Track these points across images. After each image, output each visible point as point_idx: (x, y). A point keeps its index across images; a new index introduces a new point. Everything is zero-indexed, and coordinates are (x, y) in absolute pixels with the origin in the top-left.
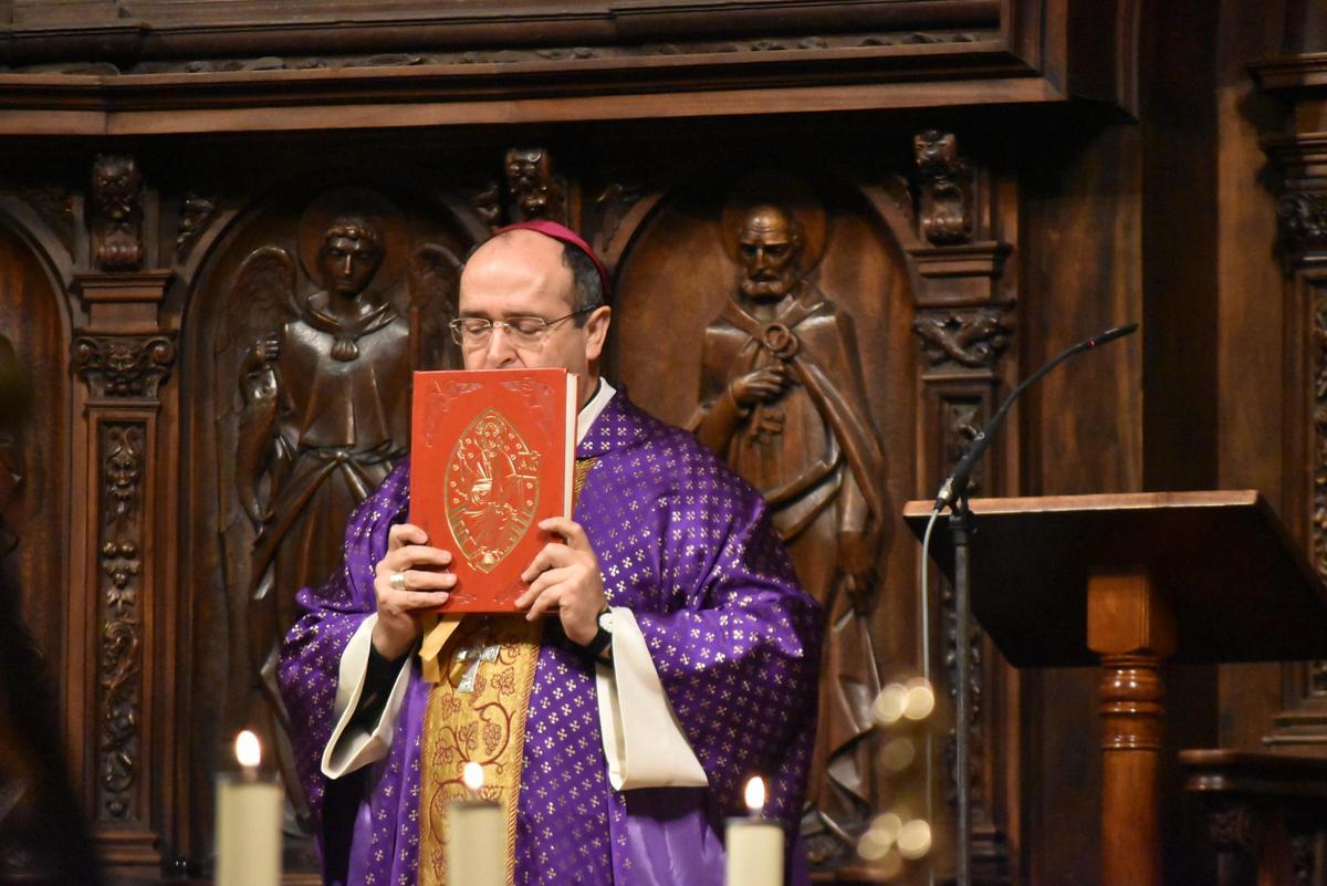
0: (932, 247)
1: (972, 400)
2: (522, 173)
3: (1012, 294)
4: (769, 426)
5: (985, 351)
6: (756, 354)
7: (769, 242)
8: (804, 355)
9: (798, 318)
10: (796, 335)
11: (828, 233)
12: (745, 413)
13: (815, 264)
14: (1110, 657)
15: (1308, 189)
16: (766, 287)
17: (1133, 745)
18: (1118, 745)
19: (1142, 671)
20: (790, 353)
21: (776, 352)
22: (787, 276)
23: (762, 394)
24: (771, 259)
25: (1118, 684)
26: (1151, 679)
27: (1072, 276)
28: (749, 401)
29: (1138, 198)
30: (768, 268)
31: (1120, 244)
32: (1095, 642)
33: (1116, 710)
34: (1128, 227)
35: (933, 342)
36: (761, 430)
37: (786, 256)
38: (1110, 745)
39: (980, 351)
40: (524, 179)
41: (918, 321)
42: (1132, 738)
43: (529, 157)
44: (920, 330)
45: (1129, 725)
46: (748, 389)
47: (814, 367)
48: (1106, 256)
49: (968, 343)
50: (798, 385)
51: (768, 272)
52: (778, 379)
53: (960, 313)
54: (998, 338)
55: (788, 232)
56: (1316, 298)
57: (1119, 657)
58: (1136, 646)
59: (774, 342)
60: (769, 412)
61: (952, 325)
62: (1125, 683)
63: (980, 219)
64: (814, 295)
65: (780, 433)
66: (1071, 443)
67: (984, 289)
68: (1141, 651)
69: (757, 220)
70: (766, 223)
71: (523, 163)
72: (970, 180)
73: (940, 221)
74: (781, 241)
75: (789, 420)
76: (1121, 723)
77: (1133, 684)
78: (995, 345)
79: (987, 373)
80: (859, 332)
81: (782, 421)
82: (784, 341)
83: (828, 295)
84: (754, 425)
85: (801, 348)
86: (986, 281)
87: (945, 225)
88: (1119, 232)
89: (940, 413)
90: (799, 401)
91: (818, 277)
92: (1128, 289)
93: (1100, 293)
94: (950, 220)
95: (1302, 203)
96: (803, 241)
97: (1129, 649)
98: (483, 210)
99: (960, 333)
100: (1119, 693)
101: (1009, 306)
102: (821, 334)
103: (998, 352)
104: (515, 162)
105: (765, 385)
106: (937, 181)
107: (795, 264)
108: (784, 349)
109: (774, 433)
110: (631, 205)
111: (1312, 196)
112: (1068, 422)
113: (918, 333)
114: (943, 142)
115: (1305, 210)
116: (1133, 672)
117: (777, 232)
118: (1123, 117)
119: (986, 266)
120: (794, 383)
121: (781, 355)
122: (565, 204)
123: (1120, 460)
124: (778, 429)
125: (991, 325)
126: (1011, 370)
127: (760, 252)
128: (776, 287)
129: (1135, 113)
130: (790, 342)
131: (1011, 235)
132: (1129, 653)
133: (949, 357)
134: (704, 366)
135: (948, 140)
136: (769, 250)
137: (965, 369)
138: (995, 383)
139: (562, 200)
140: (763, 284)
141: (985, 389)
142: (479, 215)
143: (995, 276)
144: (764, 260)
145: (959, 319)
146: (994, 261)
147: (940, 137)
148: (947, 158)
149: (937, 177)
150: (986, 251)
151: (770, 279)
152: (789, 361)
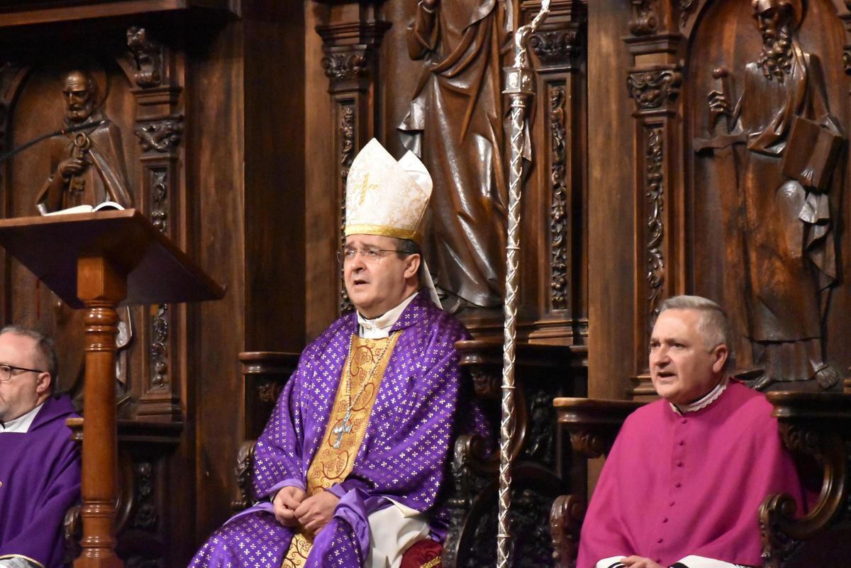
0: (140, 89)
1: (162, 169)
3: (183, 113)
4: (78, 187)
5: (167, 143)
6: (72, 150)
7: (75, 90)
8: (94, 149)
9: (92, 129)
10: (89, 138)
11: (109, 84)
12: (67, 180)
13: (103, 101)
14: (86, 302)
15: (335, 52)
16: (77, 114)
17: (99, 349)
18: (92, 349)
19: (103, 309)
20: (86, 148)
21: (81, 147)
22: (87, 107)
23: (73, 170)
24: (78, 99)
25: (92, 316)
26: (107, 313)
27: (213, 101)
28: (68, 174)
29: (242, 60)
30: (75, 103)
31: (234, 84)
32: (80, 295)
33: (91, 330)
34: (238, 76)
35: (143, 140)
36: (74, 189)
37: (86, 97)
38: (87, 349)
39: (165, 143)
41: (136, 129)
42: (100, 345)
44: (138, 133)
45: (98, 338)
46: (67, 167)
47: (98, 155)
48: (228, 93)
49: (159, 140)
50: (92, 164)
51: (76, 106)
52: (81, 162)
53: (155, 124)
54: (173, 136)
55: (87, 85)
56: (343, 109)
57: (90, 302)
58: (96, 295)
59: (80, 142)
60: (77, 179)
61: (151, 130)
62: (96, 315)
63: (164, 73)
64: (99, 117)
65: (83, 190)
66: (213, 191)
67: (166, 110)
68: (99, 298)
69: (70, 78)
70: (74, 80)
72: (159, 53)
73: (142, 75)
74: (81, 89)
75: (87, 183)
76: (91, 337)
77: (100, 316)
78: (172, 140)
79: (168, 155)
81: (84, 183)
82: (84, 142)
83: (110, 117)
84: (71, 187)
85: (91, 146)
86: (168, 106)
87: (145, 77)
88: (234, 79)
89: (149, 176)
90: (92, 172)
91: (105, 108)
92: (238, 108)
93: (225, 112)
94: (146, 74)
95: (332, 60)
96: (97, 89)
97: (94, 297)
99: (156, 134)
100: (93, 320)
101: (181, 119)
102: (103, 138)
103: (175, 144)
105: (74, 165)
106: (139, 54)
107: (93, 101)
108: (84, 146)
109: (80, 190)
110: (16, 73)
111: (337, 56)
112: (212, 180)
113: (136, 135)
114: (139, 33)
115: (334, 65)
116: (100, 309)
117: (79, 84)
118: (233, 17)
119: (167, 98)
120: (88, 164)
121: (82, 149)
123: (234, 200)
124: (81, 188)
125: (169, 129)
126: (182, 154)
127: (71, 95)
128: (81, 114)
129: (239, 13)
130: (86, 142)
131: (182, 80)
132: (95, 299)
133: (151, 148)
134: (52, 157)
135: (141, 32)
136: (76, 94)
137: (159, 153)
138: (174, 161)
140: (75, 112)
141: (167, 164)
143: (173, 104)
144: (73, 99)
145: (154, 127)
146: (171, 95)
147: (138, 30)
148: (141, 42)
149: (139, 52)
150: (165, 90)
151: (77, 109)
152: (86, 152)
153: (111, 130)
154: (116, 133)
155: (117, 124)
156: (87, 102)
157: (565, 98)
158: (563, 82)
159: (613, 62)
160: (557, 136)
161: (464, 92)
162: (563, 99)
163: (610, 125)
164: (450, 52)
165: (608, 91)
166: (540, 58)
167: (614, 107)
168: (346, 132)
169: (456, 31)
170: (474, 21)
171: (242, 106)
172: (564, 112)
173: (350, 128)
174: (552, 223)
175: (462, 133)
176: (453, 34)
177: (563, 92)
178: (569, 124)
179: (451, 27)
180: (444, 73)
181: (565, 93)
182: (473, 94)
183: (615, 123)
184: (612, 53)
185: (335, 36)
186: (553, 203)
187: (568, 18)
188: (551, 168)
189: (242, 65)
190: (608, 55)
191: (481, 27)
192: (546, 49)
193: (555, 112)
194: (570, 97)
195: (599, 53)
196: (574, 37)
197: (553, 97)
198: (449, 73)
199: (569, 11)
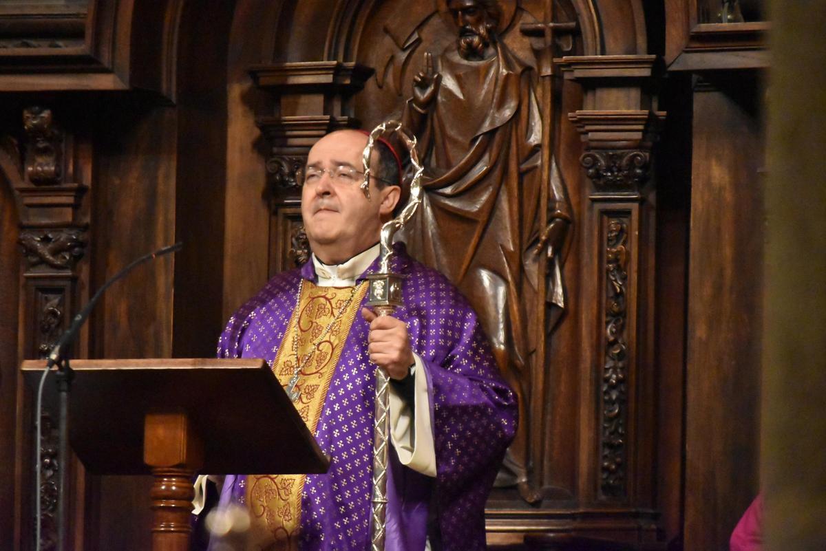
0: (33, 186)
1: (58, 291)
3: (87, 220)
5: (68, 258)
14: (159, 469)
15: (288, 154)
17: (172, 529)
18: (162, 529)
19: (180, 479)
25: (163, 487)
26: (182, 485)
27: (128, 208)
29: (174, 157)
31: (161, 187)
32: (149, 459)
33: (162, 505)
34: (167, 177)
35: (32, 251)
38: (157, 529)
39: (65, 258)
41: (22, 237)
42: (173, 524)
44: (23, 242)
45: (171, 516)
48: (152, 196)
49: (55, 253)
53: (51, 232)
54: (76, 249)
56: (292, 228)
57: (165, 469)
58: (177, 462)
61: (46, 240)
62: (169, 487)
63: (66, 168)
66: (123, 321)
67: (68, 215)
68: (177, 466)
72: (61, 141)
73: (39, 169)
76: (165, 514)
77: (174, 488)
78: (74, 254)
79: (69, 273)
86: (70, 210)
87: (43, 171)
88: (160, 180)
89: (36, 298)
92: (166, 218)
93: (147, 220)
94: (46, 168)
95: (284, 164)
97: (171, 464)
99: (50, 245)
100: (165, 494)
101: (85, 228)
103: (76, 259)
106: (38, 141)
111: (290, 159)
112: (122, 308)
113: (22, 244)
114: (43, 115)
116: (174, 479)
118: (165, 102)
119: (70, 200)
123: (157, 335)
125: (72, 240)
126: (85, 272)
129: (174, 99)
131: (87, 179)
132: (172, 467)
133: (43, 261)
135: (46, 114)
137: (55, 270)
138: (74, 279)
141: (67, 283)
143: (75, 207)
145: (50, 236)
146: (75, 197)
147: (41, 112)
148: (46, 126)
149: (38, 139)
150: (70, 190)
157: (627, 234)
158: (628, 213)
159: (728, 196)
160: (616, 281)
161: (470, 216)
162: (625, 235)
163: (721, 274)
164: (449, 166)
165: (719, 230)
166: (594, 183)
167: (728, 252)
168: (300, 256)
169: (460, 139)
170: (486, 127)
171: (172, 216)
172: (628, 254)
173: (306, 251)
174: (605, 388)
175: (464, 267)
176: (455, 142)
177: (625, 226)
178: (634, 266)
179: (452, 132)
180: (441, 191)
181: (627, 226)
182: (482, 219)
183: (729, 272)
184: (728, 187)
185: (289, 133)
186: (605, 363)
187: (638, 136)
188: (604, 319)
189: (174, 164)
190: (721, 189)
191: (498, 137)
192: (606, 171)
193: (614, 250)
194: (637, 233)
195: (708, 184)
196: (648, 158)
197: (611, 232)
198: (448, 190)
199: (641, 127)
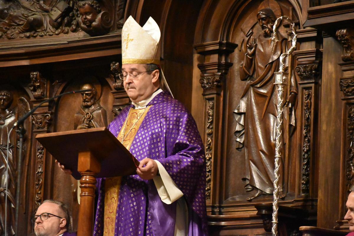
0: (116, 91)
2: (33, 77)
6: (84, 120)
7: (87, 92)
8: (94, 120)
9: (94, 111)
10: (92, 115)
11: (102, 91)
13: (99, 98)
14: (82, 173)
15: (206, 76)
16: (87, 104)
17: (86, 194)
18: (83, 195)
20: (90, 119)
21: (88, 119)
22: (92, 101)
24: (88, 97)
25: (84, 179)
26: (91, 178)
30: (86, 99)
32: (79, 169)
33: (83, 186)
35: (116, 114)
37: (91, 96)
40: (34, 79)
41: (113, 110)
43: (34, 73)
46: (81, 129)
47: (96, 122)
50: (93, 127)
52: (87, 125)
55: (92, 90)
56: (208, 103)
57: (83, 172)
59: (88, 117)
62: (86, 179)
64: (97, 105)
68: (87, 171)
69: (84, 87)
70: (86, 87)
71: (33, 75)
73: (117, 84)
77: (87, 180)
80: (107, 114)
82: (89, 116)
85: (93, 118)
87: (118, 85)
94: (119, 84)
95: (205, 80)
96: (96, 92)
97: (85, 170)
98: (30, 88)
100: (85, 181)
102: (98, 115)
104: (32, 75)
105: (85, 127)
106: (115, 75)
107: (94, 98)
108: (89, 118)
110: (60, 85)
111: (207, 78)
115: (205, 82)
116: (88, 176)
120: (91, 127)
121: (88, 120)
122: (45, 85)
127: (84, 95)
128: (89, 104)
129: (163, 57)
130: (90, 116)
134: (75, 123)
135: (117, 64)
136: (87, 94)
139: (45, 84)
142: (30, 89)
144: (85, 97)
145: (121, 108)
147: (115, 64)
148: (117, 69)
151: (87, 102)
152: (90, 121)
153: (102, 111)
154: (104, 113)
155: (105, 109)
156: (91, 98)
157: (311, 95)
158: (310, 88)
159: (334, 76)
160: (307, 113)
161: (265, 94)
162: (310, 96)
163: (331, 105)
164: (259, 76)
165: (331, 90)
166: (300, 77)
167: (333, 96)
168: (210, 113)
169: (262, 66)
170: (270, 61)
172: (311, 103)
173: (212, 111)
174: (303, 153)
175: (263, 113)
176: (261, 68)
177: (310, 93)
178: (313, 107)
179: (260, 65)
180: (256, 86)
181: (311, 93)
182: (269, 95)
183: (333, 104)
184: (333, 72)
185: (207, 69)
186: (304, 144)
187: (314, 59)
188: (303, 128)
190: (332, 73)
191: (274, 65)
192: (303, 73)
193: (306, 102)
194: (314, 95)
195: (327, 72)
196: (317, 67)
197: (305, 95)
198: (258, 86)
199: (314, 55)
